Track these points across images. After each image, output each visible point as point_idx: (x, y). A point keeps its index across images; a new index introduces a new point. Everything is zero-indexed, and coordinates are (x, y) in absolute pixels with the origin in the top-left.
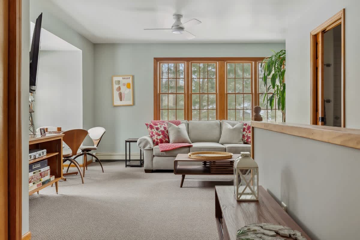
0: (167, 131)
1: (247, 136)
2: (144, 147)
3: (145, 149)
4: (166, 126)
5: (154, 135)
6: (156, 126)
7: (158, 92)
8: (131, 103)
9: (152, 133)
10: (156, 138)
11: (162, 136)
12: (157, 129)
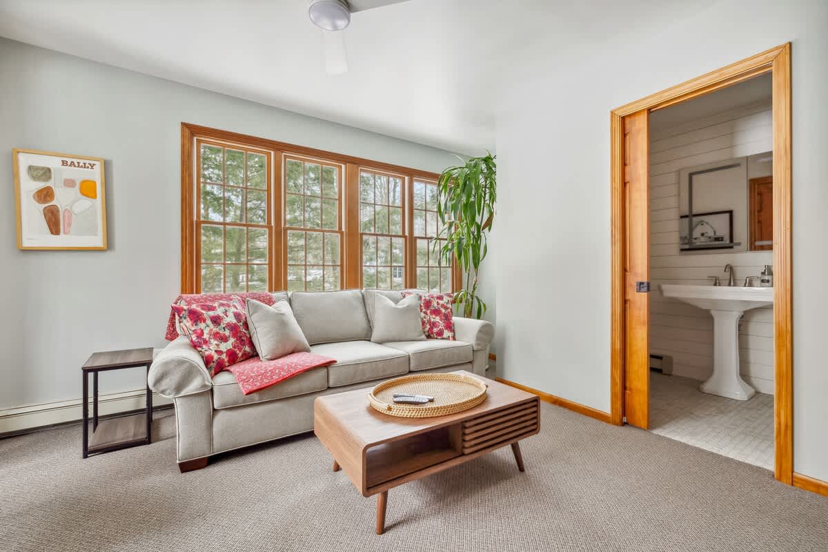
0: (246, 325)
1: (429, 322)
2: (179, 388)
3: (183, 393)
4: (240, 310)
5: (206, 342)
6: (212, 313)
7: (195, 219)
8: (98, 241)
9: (200, 335)
10: (216, 349)
11: (232, 340)
12: (216, 320)
